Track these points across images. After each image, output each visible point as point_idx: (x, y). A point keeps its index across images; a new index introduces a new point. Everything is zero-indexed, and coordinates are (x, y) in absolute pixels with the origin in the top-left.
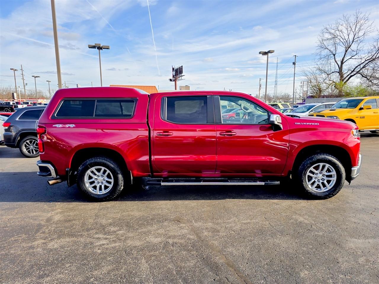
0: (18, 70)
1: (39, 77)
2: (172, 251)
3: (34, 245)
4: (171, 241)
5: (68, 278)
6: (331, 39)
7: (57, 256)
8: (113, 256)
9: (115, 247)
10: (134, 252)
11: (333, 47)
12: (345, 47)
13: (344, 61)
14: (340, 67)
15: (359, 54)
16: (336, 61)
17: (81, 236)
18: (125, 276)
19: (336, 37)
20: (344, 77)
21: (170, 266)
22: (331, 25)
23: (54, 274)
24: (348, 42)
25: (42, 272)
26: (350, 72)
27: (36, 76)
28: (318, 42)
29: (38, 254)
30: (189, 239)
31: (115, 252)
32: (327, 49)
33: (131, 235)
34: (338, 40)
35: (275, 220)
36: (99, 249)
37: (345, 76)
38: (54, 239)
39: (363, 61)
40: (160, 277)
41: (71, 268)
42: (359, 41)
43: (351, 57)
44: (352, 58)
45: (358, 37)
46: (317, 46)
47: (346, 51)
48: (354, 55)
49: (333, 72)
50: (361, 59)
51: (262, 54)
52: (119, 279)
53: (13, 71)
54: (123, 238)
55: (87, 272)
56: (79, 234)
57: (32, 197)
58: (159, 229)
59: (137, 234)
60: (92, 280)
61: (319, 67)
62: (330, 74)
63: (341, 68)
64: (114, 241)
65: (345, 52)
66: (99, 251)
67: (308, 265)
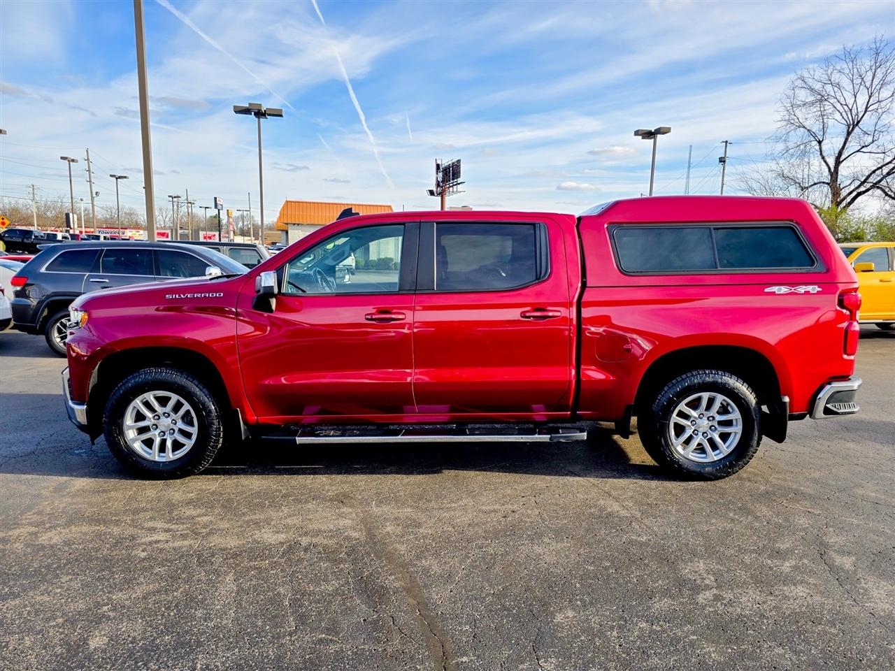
0: (77, 161)
1: (125, 177)
2: (301, 560)
3: (10, 536)
4: (305, 541)
5: (56, 604)
6: (812, 103)
7: (49, 561)
8: (169, 564)
9: (180, 548)
10: (218, 560)
11: (817, 122)
12: (845, 122)
13: (843, 157)
14: (832, 170)
15: (880, 142)
16: (823, 158)
17: (117, 523)
18: (176, 606)
19: (826, 100)
20: (842, 197)
21: (282, 590)
22: (814, 71)
23: (31, 594)
24: (854, 112)
25: (7, 590)
26: (858, 183)
27: (118, 175)
28: (781, 109)
29: (12, 553)
30: (348, 538)
31: (177, 557)
32: (804, 127)
33: (224, 525)
34: (829, 107)
35: (555, 508)
36: (143, 551)
37: (844, 193)
38: (58, 525)
39: (888, 160)
40: (251, 610)
41: (72, 584)
42: (880, 111)
43: (860, 147)
44: (863, 150)
45: (878, 102)
46: (779, 119)
47: (849, 134)
48: (866, 144)
49: (815, 184)
50: (884, 153)
51: (641, 137)
52: (163, 609)
53: (66, 162)
54: (204, 531)
55: (100, 593)
56: (114, 518)
57: (43, 439)
58: (290, 516)
59: (239, 524)
60: (105, 608)
61: (783, 171)
62: (807, 188)
63: (834, 174)
64: (184, 537)
65: (845, 135)
66: (143, 555)
67: (581, 600)
